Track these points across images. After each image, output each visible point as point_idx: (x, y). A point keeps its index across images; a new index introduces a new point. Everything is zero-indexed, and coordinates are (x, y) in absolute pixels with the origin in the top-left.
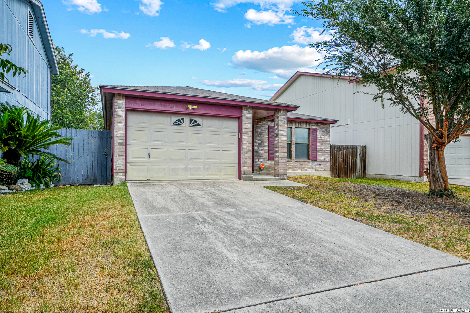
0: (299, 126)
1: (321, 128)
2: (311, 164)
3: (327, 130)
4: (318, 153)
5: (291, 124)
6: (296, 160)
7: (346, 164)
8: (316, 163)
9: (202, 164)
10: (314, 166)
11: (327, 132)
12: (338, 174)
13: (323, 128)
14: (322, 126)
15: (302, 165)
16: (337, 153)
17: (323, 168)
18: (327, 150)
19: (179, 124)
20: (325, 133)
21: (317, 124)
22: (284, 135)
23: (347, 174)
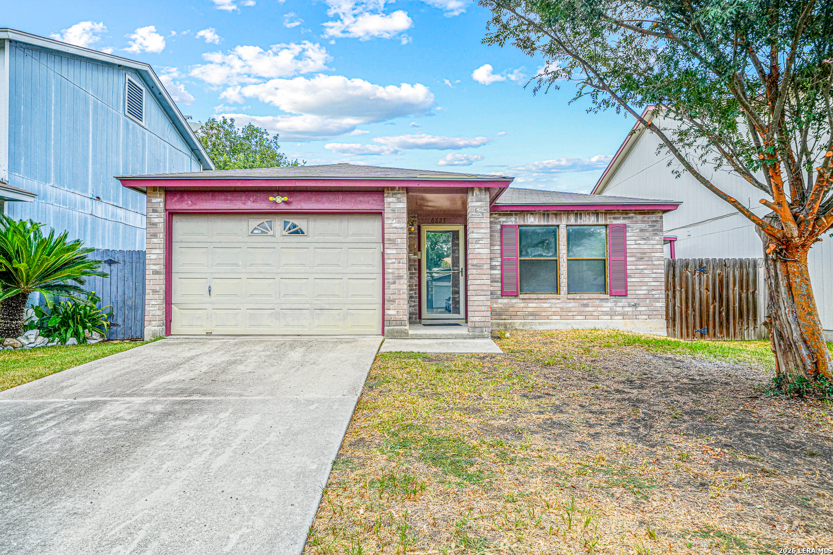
0: (576, 221)
1: (636, 222)
2: (609, 304)
3: (654, 226)
4: (629, 280)
5: (556, 218)
6: (571, 296)
7: (724, 304)
8: (623, 301)
9: (307, 306)
10: (618, 309)
11: (654, 230)
12: (698, 328)
13: (643, 222)
14: (640, 217)
15: (586, 305)
16: (693, 280)
17: (645, 313)
18: (654, 271)
19: (262, 232)
20: (647, 234)
21: (627, 214)
22: (481, 242)
23: (728, 329)
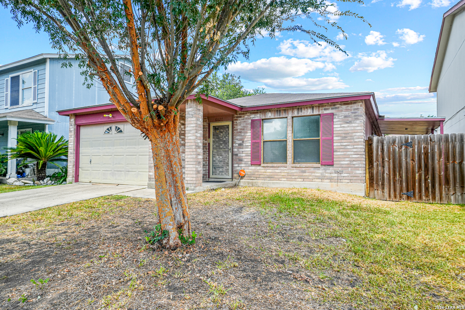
0: (298, 113)
1: (342, 111)
2: (321, 171)
3: (355, 113)
4: (335, 153)
5: (285, 112)
6: (294, 165)
7: (430, 173)
8: (331, 169)
9: (123, 169)
10: (327, 175)
11: (355, 116)
12: (405, 191)
13: (347, 110)
14: (344, 107)
15: (304, 172)
16: (400, 153)
17: (347, 178)
18: (355, 146)
20: (350, 119)
21: (334, 105)
23: (434, 193)
